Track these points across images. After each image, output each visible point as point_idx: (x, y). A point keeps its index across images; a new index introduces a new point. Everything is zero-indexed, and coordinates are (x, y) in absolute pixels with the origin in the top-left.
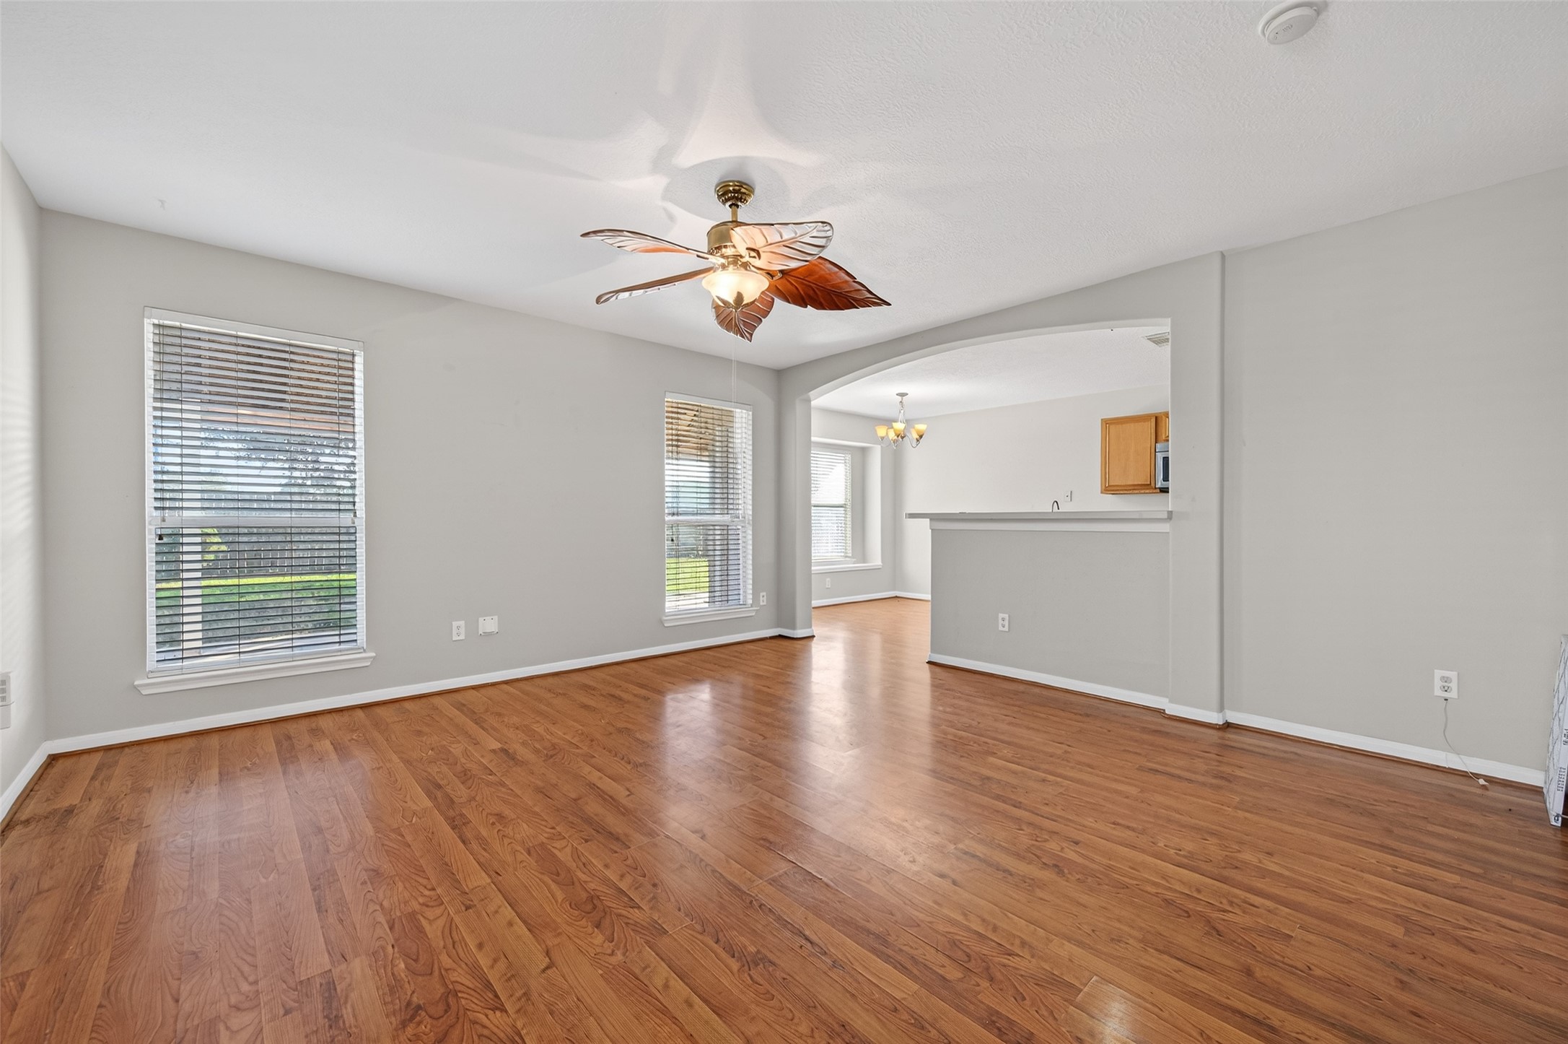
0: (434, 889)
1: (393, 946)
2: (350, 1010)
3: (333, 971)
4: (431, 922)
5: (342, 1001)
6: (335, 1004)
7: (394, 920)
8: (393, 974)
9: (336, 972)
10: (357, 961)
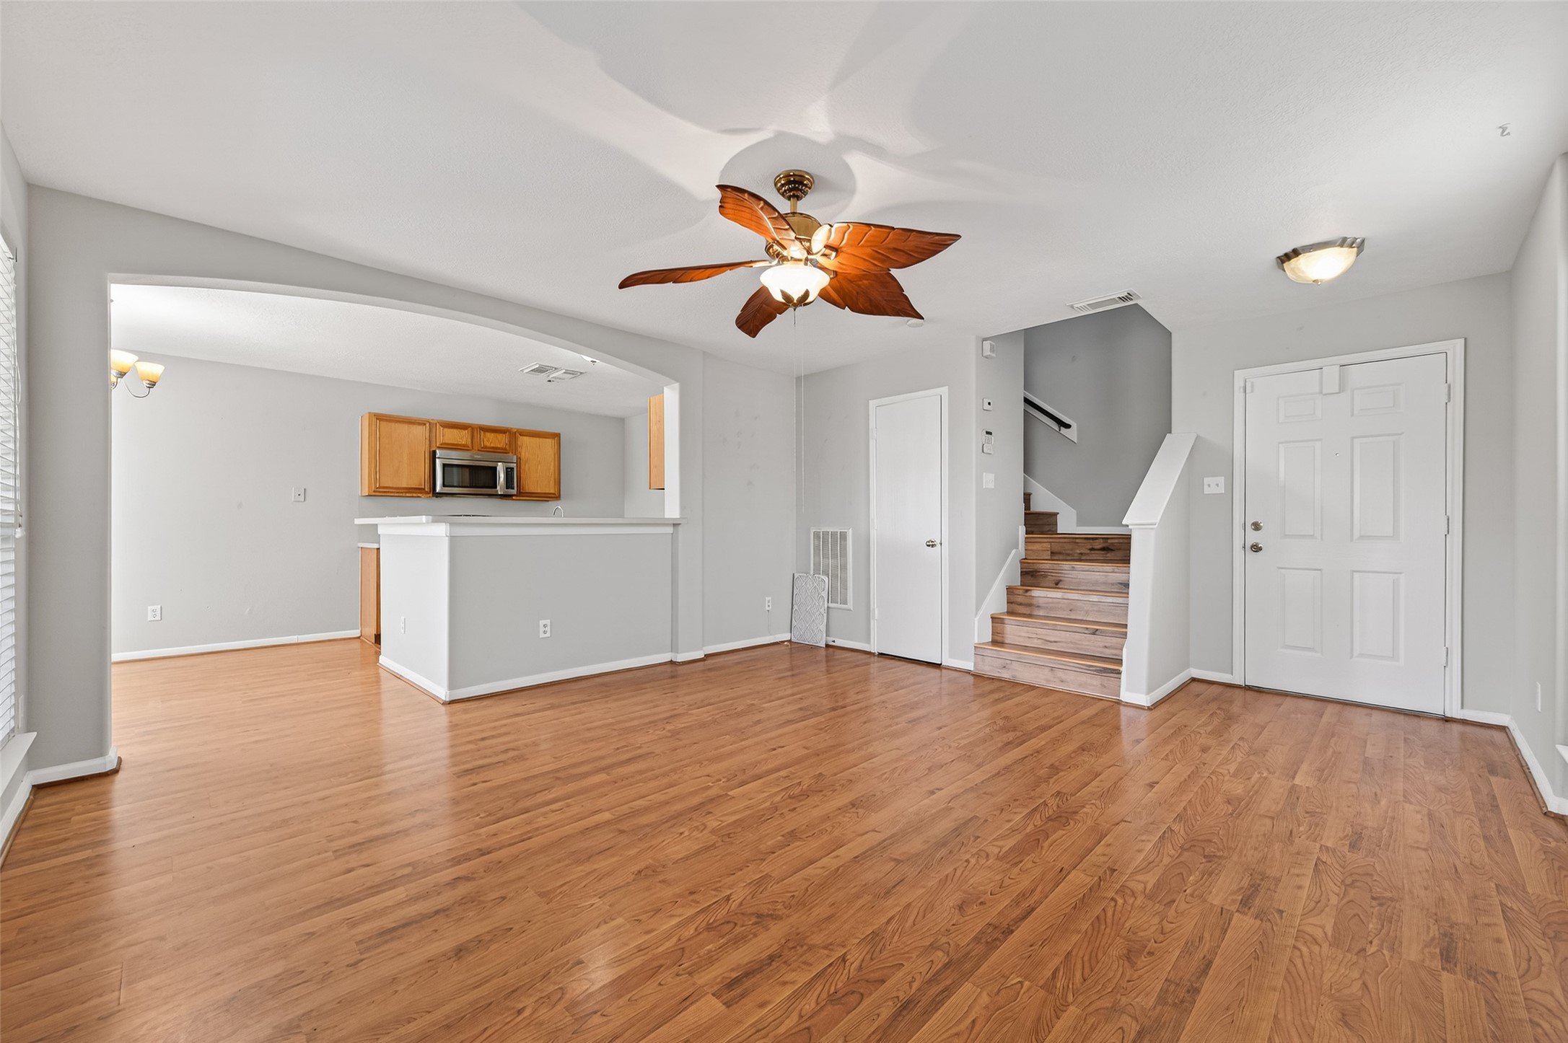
0: (1295, 947)
1: (1185, 891)
2: (1242, 883)
3: (1235, 910)
4: (1323, 927)
5: (1242, 891)
6: (1249, 893)
7: (1165, 905)
8: (1202, 878)
9: (1233, 908)
10: (1215, 902)
